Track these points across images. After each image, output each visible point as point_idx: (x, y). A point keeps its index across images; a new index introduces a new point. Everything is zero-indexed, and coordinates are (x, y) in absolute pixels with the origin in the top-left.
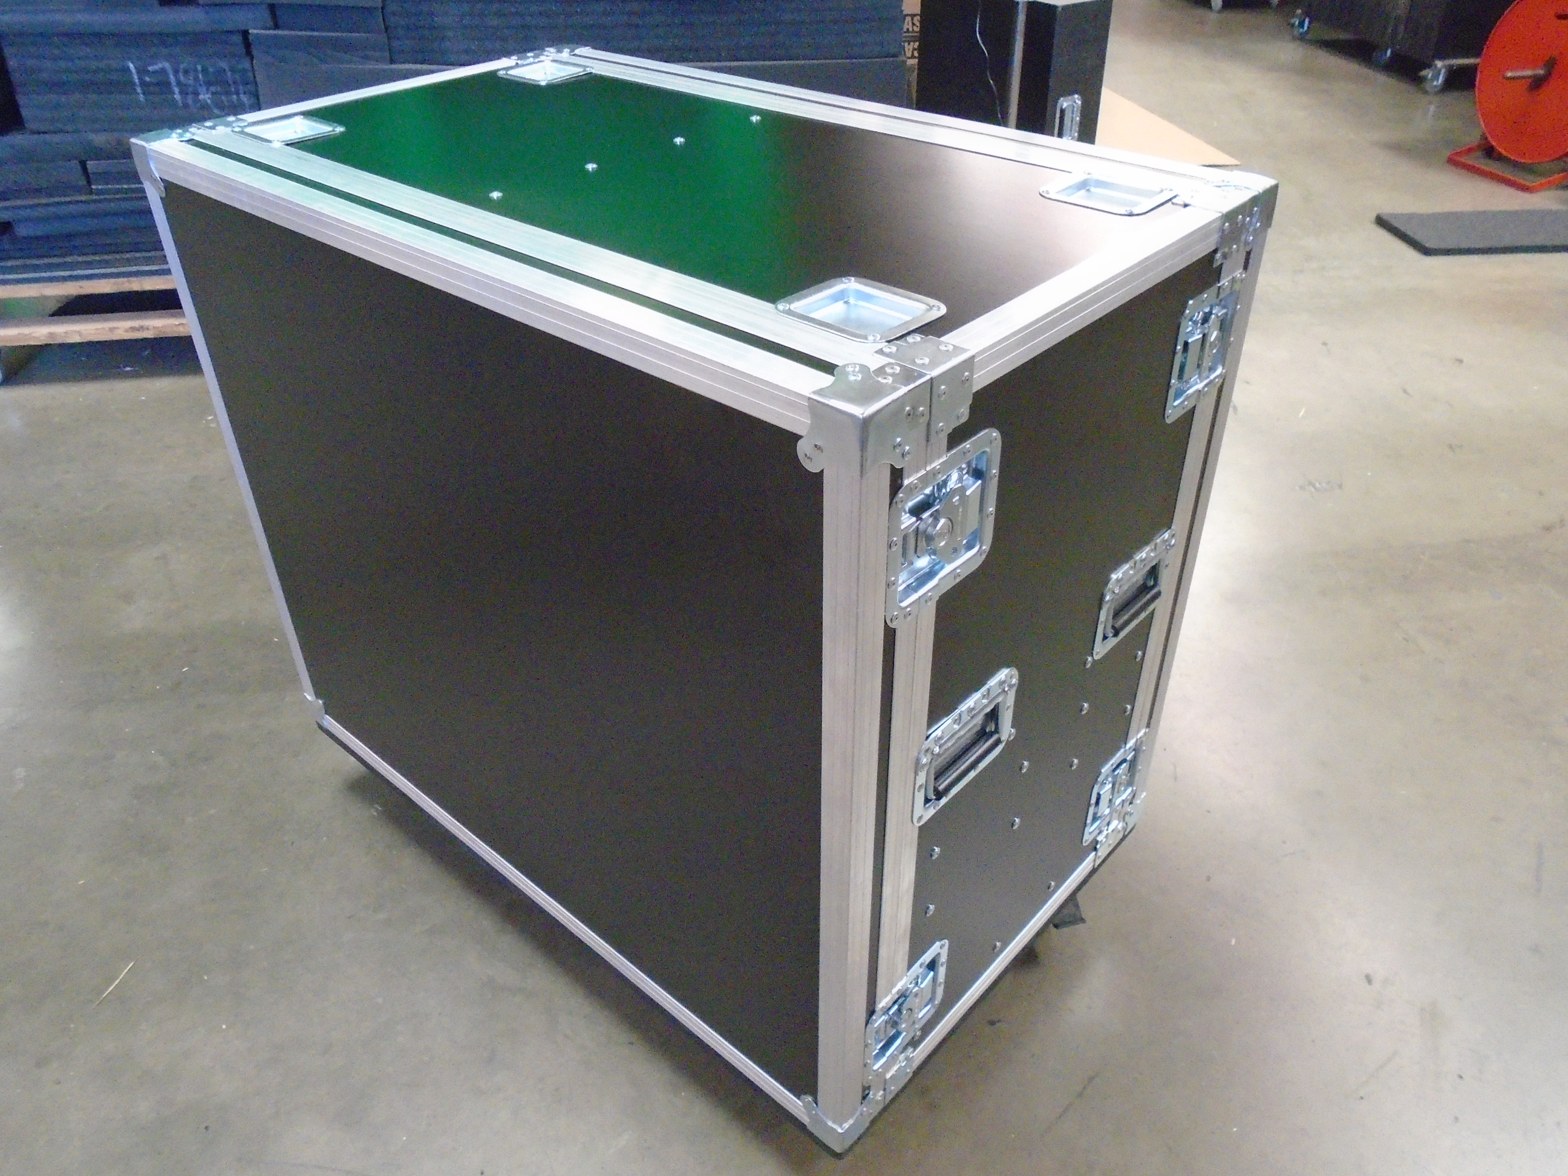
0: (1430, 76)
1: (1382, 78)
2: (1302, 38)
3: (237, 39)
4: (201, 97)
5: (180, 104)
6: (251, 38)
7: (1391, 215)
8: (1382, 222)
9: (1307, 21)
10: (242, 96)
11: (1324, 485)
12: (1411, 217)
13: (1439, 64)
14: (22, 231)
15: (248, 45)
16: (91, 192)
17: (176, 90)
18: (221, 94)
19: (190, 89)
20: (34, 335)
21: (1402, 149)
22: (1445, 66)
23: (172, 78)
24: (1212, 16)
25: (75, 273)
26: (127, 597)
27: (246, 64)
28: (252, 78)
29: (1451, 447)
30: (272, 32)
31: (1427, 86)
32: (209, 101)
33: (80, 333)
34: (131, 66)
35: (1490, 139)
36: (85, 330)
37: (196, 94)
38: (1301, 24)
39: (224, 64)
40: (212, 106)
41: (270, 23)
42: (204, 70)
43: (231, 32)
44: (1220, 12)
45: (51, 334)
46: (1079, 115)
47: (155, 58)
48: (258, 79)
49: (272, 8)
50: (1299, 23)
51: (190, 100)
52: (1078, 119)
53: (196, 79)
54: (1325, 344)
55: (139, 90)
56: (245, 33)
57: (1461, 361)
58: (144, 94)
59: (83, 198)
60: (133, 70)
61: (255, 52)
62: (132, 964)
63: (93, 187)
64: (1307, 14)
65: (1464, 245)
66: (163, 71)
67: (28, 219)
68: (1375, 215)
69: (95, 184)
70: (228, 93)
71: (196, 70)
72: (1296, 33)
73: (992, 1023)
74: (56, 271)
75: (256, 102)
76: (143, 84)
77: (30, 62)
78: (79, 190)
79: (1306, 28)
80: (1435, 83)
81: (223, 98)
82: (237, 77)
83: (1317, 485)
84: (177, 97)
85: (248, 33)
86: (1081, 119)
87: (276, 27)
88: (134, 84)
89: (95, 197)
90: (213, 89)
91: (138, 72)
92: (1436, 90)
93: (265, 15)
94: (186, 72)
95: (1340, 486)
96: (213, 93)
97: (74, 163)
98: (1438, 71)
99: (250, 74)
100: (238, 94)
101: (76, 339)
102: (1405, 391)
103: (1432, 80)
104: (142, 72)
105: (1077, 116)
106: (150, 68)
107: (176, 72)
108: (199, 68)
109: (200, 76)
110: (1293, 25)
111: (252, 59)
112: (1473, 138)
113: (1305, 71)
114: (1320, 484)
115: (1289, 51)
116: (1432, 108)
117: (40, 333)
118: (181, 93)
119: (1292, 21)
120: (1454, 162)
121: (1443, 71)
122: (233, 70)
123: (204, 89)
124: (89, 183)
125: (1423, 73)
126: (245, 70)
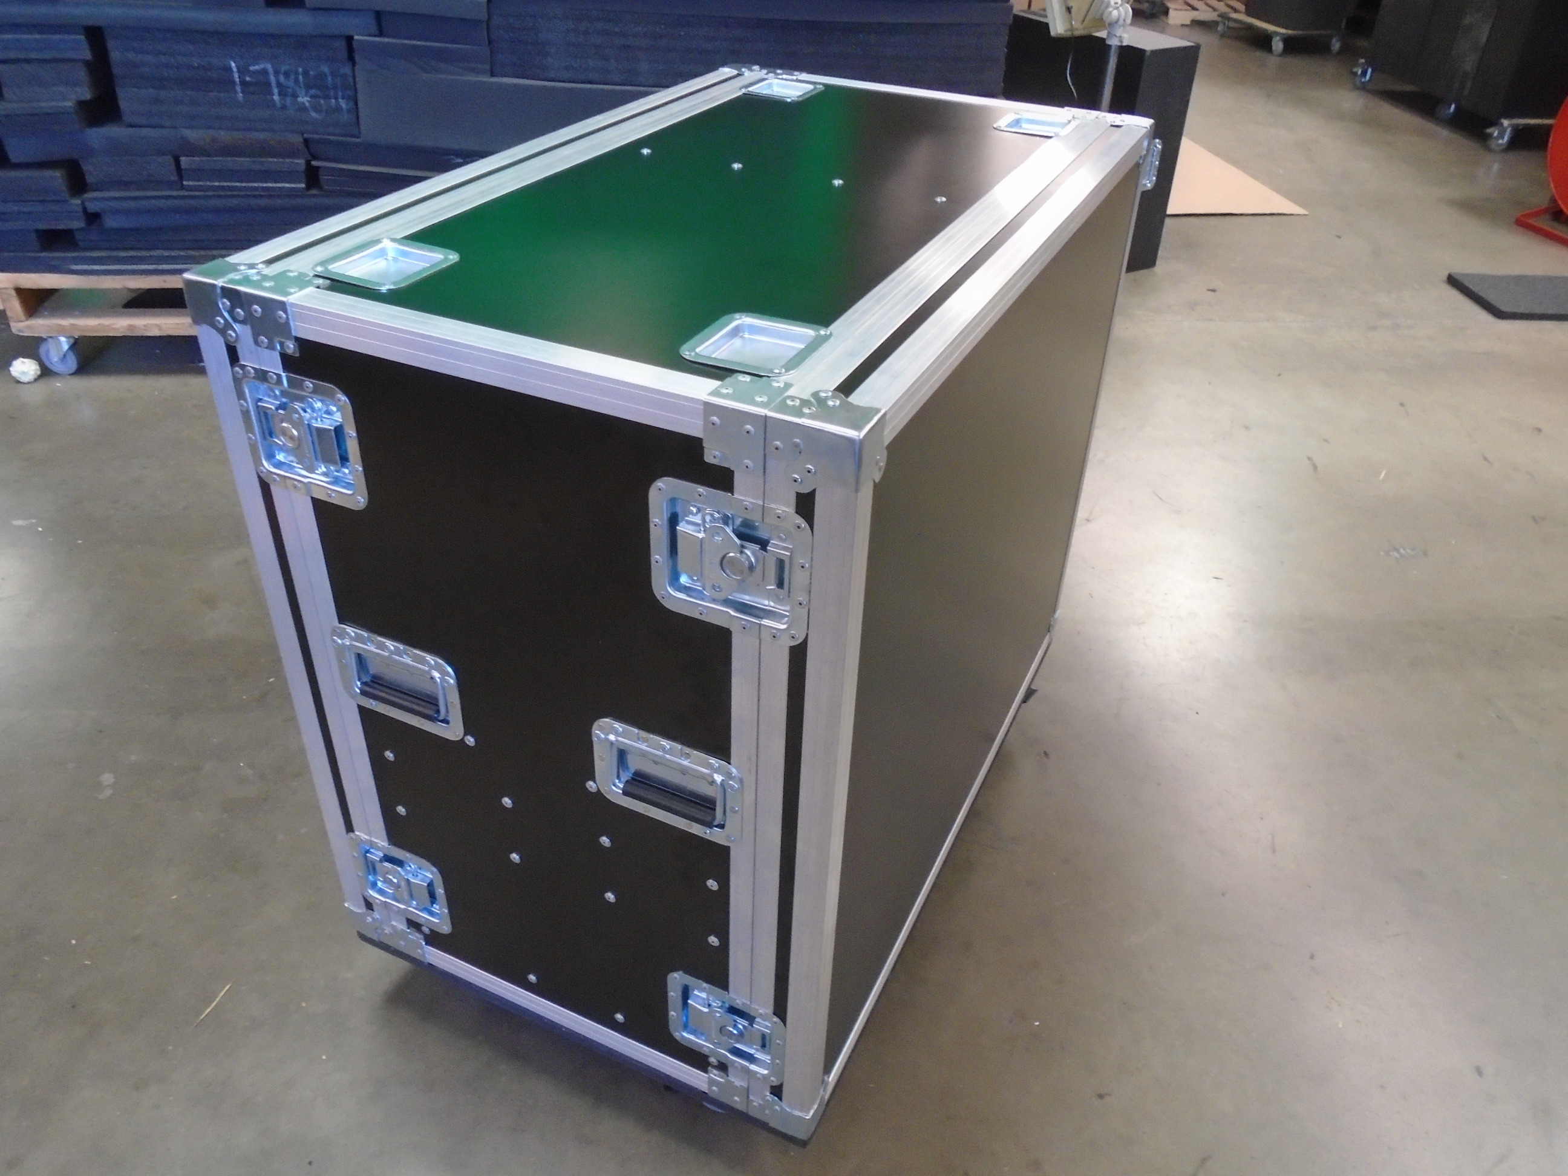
0: (1496, 134)
1: (1444, 133)
2: (1364, 88)
3: (341, 44)
4: (300, 99)
5: (278, 105)
6: (355, 45)
7: (1463, 274)
8: (1453, 281)
9: (1370, 70)
10: (340, 100)
11: (1409, 551)
12: (1483, 278)
13: (1506, 122)
14: (110, 222)
15: (351, 51)
16: (183, 188)
17: (276, 91)
18: (319, 97)
19: (290, 90)
20: (114, 326)
21: (1471, 207)
22: (1509, 125)
23: (272, 78)
24: (1273, 61)
25: (161, 267)
26: (210, 601)
27: (346, 70)
28: (352, 84)
29: (1534, 519)
30: (377, 39)
31: (1493, 144)
32: (307, 104)
33: (159, 326)
34: (233, 64)
35: (1560, 202)
36: (165, 324)
37: (295, 96)
38: (1364, 73)
39: (325, 69)
40: (310, 110)
41: (374, 29)
42: (306, 74)
43: (334, 37)
44: (1280, 55)
45: (131, 327)
46: (1159, 159)
47: (256, 59)
48: (359, 86)
49: (378, 15)
50: (1362, 72)
51: (289, 101)
52: (1157, 163)
53: (297, 81)
54: (1402, 405)
55: (238, 88)
56: (349, 39)
57: (1539, 430)
58: (243, 92)
59: (174, 193)
60: (235, 70)
61: (357, 58)
62: (228, 987)
63: (185, 183)
64: (1369, 63)
65: (1539, 310)
66: (265, 72)
67: (116, 212)
68: (1446, 274)
69: (186, 181)
70: (327, 97)
71: (297, 73)
72: (1358, 84)
73: (1101, 1096)
74: (141, 264)
75: (354, 107)
76: (243, 83)
77: (131, 56)
78: (170, 185)
79: (1368, 77)
80: (1500, 141)
81: (322, 102)
82: (338, 80)
83: (1402, 551)
84: (276, 97)
85: (353, 38)
86: (1159, 164)
87: (381, 34)
88: (234, 82)
89: (186, 193)
90: (313, 92)
91: (239, 71)
92: (1501, 148)
93: (370, 22)
94: (287, 74)
95: (1425, 554)
96: (312, 97)
97: (169, 160)
98: (1504, 130)
99: (351, 80)
100: (336, 98)
101: (156, 333)
102: (1485, 459)
103: (1498, 138)
104: (242, 71)
105: (1156, 160)
106: (252, 68)
107: (277, 73)
108: (300, 70)
109: (301, 77)
110: (1355, 74)
111: (354, 64)
112: (1541, 200)
113: (1367, 121)
114: (1404, 550)
115: (1352, 101)
116: (1496, 167)
117: (121, 324)
118: (280, 94)
119: (1355, 70)
120: (1524, 224)
121: (1509, 130)
122: (333, 74)
123: (303, 91)
124: (181, 178)
125: (1489, 131)
126: (346, 75)
